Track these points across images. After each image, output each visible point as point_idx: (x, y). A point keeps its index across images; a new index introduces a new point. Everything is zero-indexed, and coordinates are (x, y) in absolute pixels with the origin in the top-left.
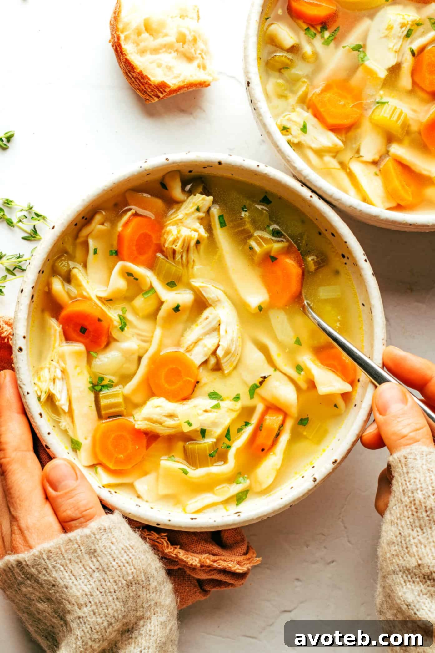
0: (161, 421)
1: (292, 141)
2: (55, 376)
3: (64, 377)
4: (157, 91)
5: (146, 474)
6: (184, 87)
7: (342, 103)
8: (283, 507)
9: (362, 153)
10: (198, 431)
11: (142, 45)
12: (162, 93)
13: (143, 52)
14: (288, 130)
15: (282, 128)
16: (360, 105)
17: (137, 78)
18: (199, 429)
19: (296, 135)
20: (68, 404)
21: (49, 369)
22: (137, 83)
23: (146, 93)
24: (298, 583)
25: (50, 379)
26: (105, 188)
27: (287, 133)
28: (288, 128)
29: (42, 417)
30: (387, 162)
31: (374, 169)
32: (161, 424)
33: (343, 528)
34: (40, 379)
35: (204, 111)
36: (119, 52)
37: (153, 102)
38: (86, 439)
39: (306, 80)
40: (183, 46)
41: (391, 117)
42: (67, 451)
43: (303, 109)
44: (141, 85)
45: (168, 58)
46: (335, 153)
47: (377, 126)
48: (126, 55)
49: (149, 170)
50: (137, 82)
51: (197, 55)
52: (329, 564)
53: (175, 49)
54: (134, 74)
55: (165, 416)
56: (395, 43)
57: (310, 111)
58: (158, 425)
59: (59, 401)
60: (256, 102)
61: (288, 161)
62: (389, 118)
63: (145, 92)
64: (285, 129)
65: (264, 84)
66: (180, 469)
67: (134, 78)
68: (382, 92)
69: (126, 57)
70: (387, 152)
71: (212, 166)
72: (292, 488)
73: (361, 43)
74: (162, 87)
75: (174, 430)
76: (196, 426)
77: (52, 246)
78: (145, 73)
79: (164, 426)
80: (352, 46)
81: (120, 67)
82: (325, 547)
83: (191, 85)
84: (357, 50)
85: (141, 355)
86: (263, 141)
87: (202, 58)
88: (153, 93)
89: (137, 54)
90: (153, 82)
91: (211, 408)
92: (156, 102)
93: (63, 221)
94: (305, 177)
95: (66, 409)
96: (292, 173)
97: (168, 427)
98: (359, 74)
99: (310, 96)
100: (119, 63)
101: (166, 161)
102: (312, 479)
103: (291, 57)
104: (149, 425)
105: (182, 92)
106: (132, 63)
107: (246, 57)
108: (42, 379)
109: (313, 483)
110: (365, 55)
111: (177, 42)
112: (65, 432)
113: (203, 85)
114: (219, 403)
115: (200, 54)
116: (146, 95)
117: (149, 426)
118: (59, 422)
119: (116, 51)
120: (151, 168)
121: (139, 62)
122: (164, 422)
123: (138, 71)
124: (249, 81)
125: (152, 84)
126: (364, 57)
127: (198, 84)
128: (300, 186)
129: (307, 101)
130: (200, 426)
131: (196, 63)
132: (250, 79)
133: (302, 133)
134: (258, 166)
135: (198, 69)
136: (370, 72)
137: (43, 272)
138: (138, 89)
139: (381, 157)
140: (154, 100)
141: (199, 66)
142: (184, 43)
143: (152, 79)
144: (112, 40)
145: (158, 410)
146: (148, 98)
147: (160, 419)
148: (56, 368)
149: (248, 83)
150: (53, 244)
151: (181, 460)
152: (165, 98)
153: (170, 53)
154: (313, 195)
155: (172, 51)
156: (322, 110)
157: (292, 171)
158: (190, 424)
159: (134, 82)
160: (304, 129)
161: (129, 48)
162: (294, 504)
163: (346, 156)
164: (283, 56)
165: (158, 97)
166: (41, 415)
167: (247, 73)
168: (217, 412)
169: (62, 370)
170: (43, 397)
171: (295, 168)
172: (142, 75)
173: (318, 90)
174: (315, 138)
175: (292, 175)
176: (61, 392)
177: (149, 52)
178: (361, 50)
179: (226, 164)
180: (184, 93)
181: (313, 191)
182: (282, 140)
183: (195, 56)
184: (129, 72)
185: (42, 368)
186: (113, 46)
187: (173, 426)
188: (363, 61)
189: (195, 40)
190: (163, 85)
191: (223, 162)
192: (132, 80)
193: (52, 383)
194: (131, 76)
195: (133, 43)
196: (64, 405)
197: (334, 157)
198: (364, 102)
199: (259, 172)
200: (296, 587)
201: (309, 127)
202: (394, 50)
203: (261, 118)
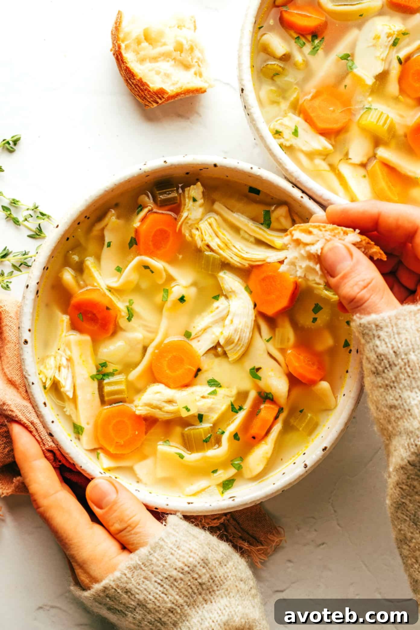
0: (160, 406)
1: (284, 144)
2: (60, 364)
3: (69, 365)
4: (156, 98)
5: (144, 457)
6: (181, 93)
7: (331, 109)
8: (275, 493)
9: (350, 156)
10: (195, 416)
11: (142, 53)
12: (160, 99)
13: (142, 60)
14: (280, 134)
15: (275, 132)
16: (349, 111)
17: (137, 85)
18: (197, 414)
19: (288, 139)
20: (72, 391)
21: (55, 358)
22: (136, 90)
23: (146, 99)
24: (290, 565)
25: (56, 367)
26: (107, 189)
27: (280, 137)
28: (281, 132)
29: (46, 406)
30: (374, 165)
31: (362, 171)
32: (160, 409)
33: (333, 511)
34: (45, 367)
35: (200, 116)
36: (120, 60)
37: (152, 107)
38: (88, 424)
39: (297, 87)
40: (180, 54)
41: (377, 122)
42: (69, 438)
43: (294, 114)
44: (140, 91)
45: (165, 66)
46: (325, 155)
47: (365, 130)
48: (126, 63)
49: (148, 171)
50: (136, 88)
51: (194, 63)
52: (319, 546)
53: (173, 58)
54: (134, 81)
55: (164, 401)
56: (382, 52)
57: (301, 115)
58: (158, 410)
59: (64, 387)
60: (250, 107)
61: (280, 164)
62: (375, 123)
63: (144, 98)
64: (278, 133)
65: (257, 90)
66: (176, 453)
67: (134, 85)
68: (370, 99)
69: (126, 65)
70: (374, 156)
71: (208, 168)
72: (284, 474)
73: (349, 53)
74: (160, 93)
75: (173, 415)
76: (194, 411)
77: (56, 244)
78: (144, 80)
79: (164, 411)
80: (341, 55)
81: (121, 74)
82: (316, 530)
83: (188, 91)
84: (345, 59)
85: (146, 344)
86: (256, 144)
87: (199, 65)
88: (152, 99)
89: (137, 62)
90: (152, 89)
91: (209, 394)
92: (156, 107)
93: (66, 220)
94: (296, 179)
95: (71, 395)
96: (284, 175)
97: (167, 412)
98: (348, 81)
99: (301, 102)
100: (120, 70)
101: (164, 164)
102: (303, 465)
103: (282, 66)
104: (149, 410)
105: (179, 98)
106: (132, 70)
107: (240, 65)
108: (48, 366)
109: (304, 468)
110: (353, 64)
111: (175, 50)
112: (69, 417)
113: (199, 91)
114: (215, 390)
115: (196, 62)
116: (145, 100)
117: (149, 412)
118: (64, 407)
119: (117, 59)
120: (150, 170)
121: (139, 69)
122: (164, 407)
123: (138, 78)
124: (243, 88)
125: (151, 90)
126: (352, 65)
127: (194, 90)
128: (292, 187)
129: (298, 107)
130: (198, 411)
131: (193, 70)
132: (244, 86)
133: (294, 137)
134: (252, 168)
135: (195, 76)
136: (359, 80)
137: (47, 268)
138: (138, 95)
139: (369, 160)
140: (153, 106)
141: (195, 74)
142: (181, 52)
143: (151, 86)
144: (114, 49)
145: (158, 396)
146: (147, 103)
147: (160, 405)
148: (61, 356)
149: (242, 90)
150: (57, 242)
151: (179, 446)
152: (164, 104)
153: (168, 61)
154: (304, 195)
155: (170, 60)
156: (312, 115)
157: (283, 173)
158: (188, 410)
159: (134, 89)
160: (295, 133)
161: (129, 57)
162: (285, 489)
163: (336, 159)
164: (274, 64)
165: (157, 103)
166: (45, 404)
167: (241, 80)
168: (213, 398)
169: (68, 358)
170: (48, 384)
171: (286, 170)
172: (142, 82)
173: (309, 97)
174: (306, 142)
175: (284, 177)
176: (66, 379)
177: (148, 60)
178: (349, 58)
179: (221, 166)
180: (181, 99)
181: (303, 192)
182: (274, 143)
183: (192, 64)
184: (130, 79)
185: (48, 356)
186: (114, 54)
187: (172, 411)
188: (352, 69)
189: (192, 49)
190: (162, 91)
191: (218, 164)
192: (132, 87)
193: (57, 371)
194: (131, 83)
195: (134, 52)
196: (68, 391)
197: (324, 160)
198: (352, 107)
199: (252, 174)
200: (288, 568)
201: (300, 130)
202: (381, 58)
203: (254, 123)
